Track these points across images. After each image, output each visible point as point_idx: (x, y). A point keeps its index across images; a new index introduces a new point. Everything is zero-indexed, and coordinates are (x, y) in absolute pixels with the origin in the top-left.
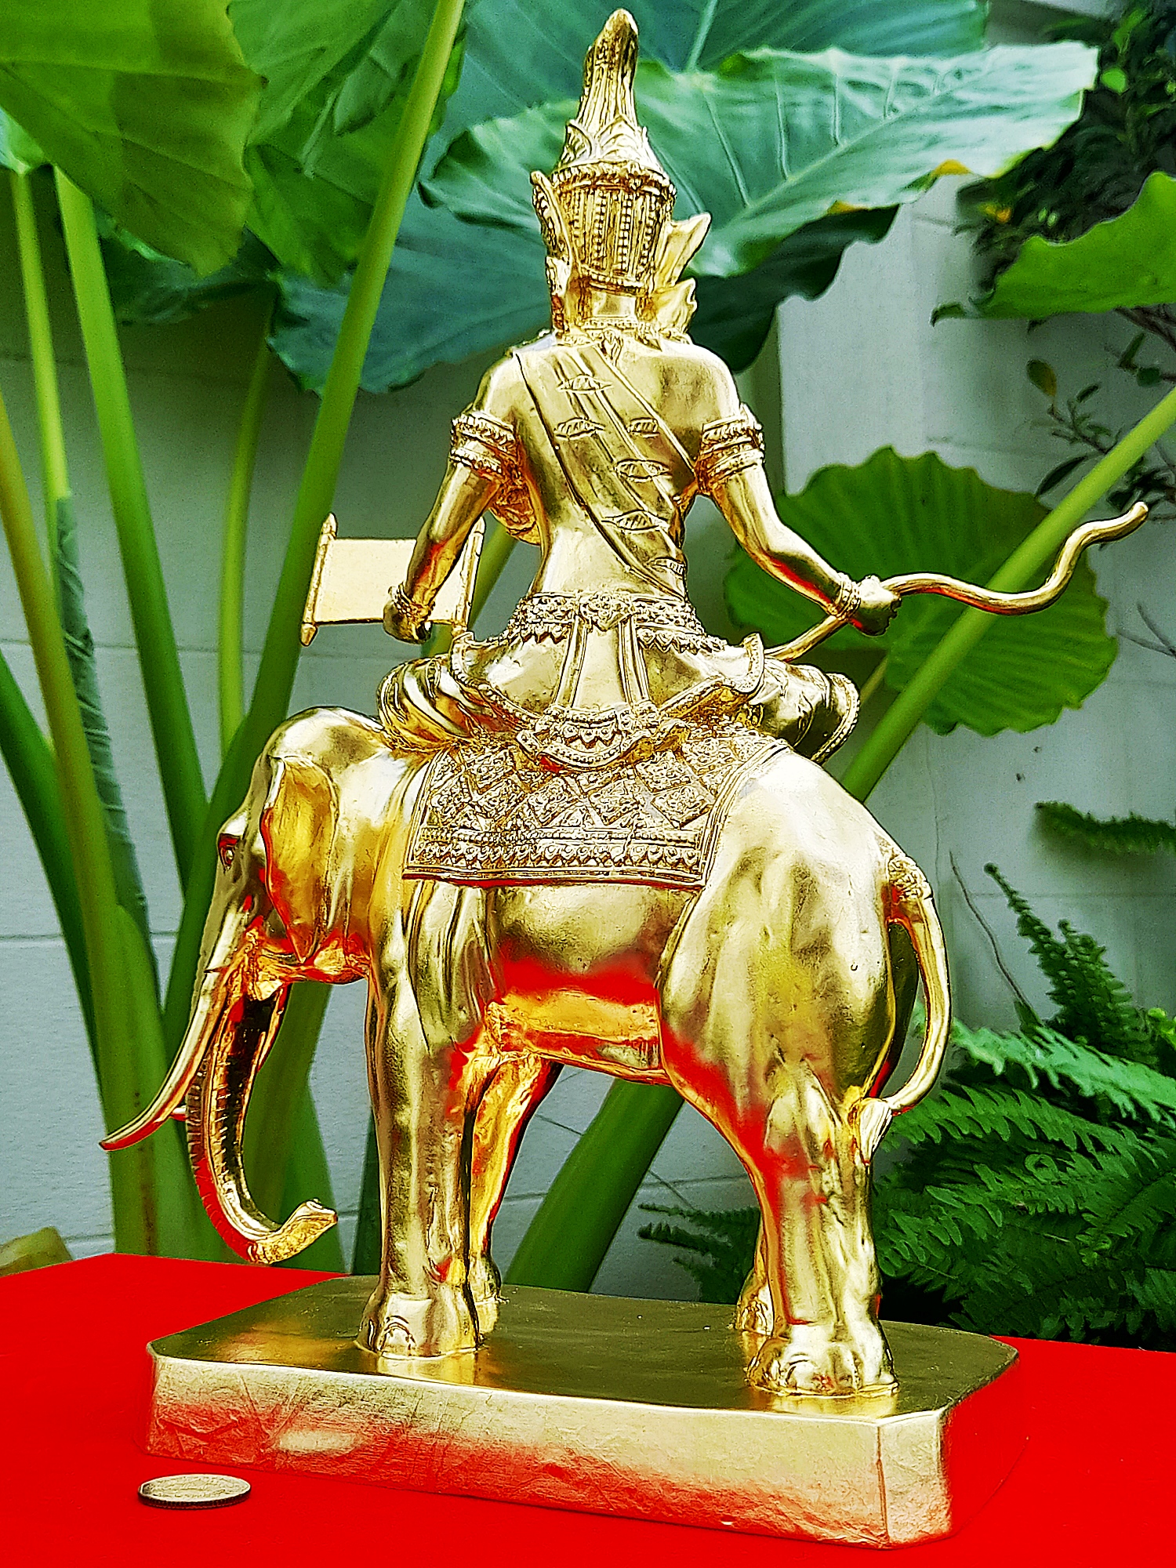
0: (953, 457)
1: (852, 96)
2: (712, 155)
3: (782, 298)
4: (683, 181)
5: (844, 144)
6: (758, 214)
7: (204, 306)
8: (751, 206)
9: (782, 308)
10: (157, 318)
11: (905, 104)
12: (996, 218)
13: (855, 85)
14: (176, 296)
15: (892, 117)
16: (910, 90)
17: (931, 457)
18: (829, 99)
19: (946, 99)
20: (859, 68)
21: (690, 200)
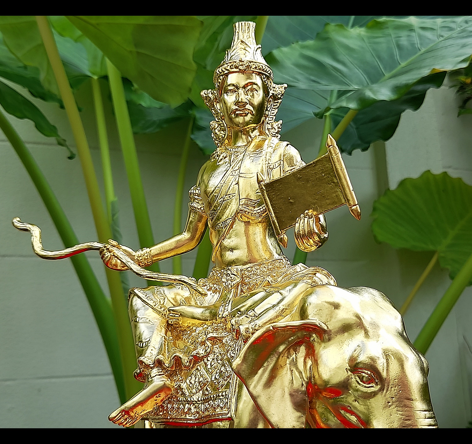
0: (453, 174)
1: (422, 32)
2: (368, 57)
3: (404, 111)
4: (357, 68)
5: (423, 50)
6: (391, 78)
7: (165, 126)
8: (387, 75)
9: (403, 115)
10: (148, 131)
11: (446, 34)
12: (465, 82)
13: (423, 28)
14: (154, 122)
15: (442, 39)
16: (446, 29)
17: (445, 173)
18: (413, 34)
19: (463, 31)
20: (424, 22)
21: (361, 74)
